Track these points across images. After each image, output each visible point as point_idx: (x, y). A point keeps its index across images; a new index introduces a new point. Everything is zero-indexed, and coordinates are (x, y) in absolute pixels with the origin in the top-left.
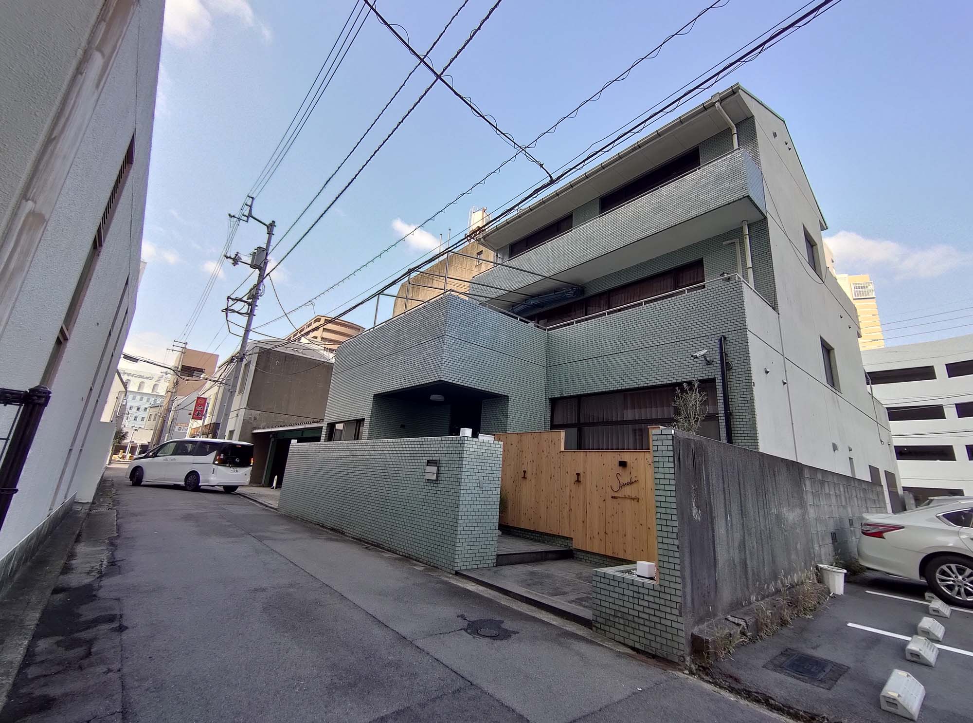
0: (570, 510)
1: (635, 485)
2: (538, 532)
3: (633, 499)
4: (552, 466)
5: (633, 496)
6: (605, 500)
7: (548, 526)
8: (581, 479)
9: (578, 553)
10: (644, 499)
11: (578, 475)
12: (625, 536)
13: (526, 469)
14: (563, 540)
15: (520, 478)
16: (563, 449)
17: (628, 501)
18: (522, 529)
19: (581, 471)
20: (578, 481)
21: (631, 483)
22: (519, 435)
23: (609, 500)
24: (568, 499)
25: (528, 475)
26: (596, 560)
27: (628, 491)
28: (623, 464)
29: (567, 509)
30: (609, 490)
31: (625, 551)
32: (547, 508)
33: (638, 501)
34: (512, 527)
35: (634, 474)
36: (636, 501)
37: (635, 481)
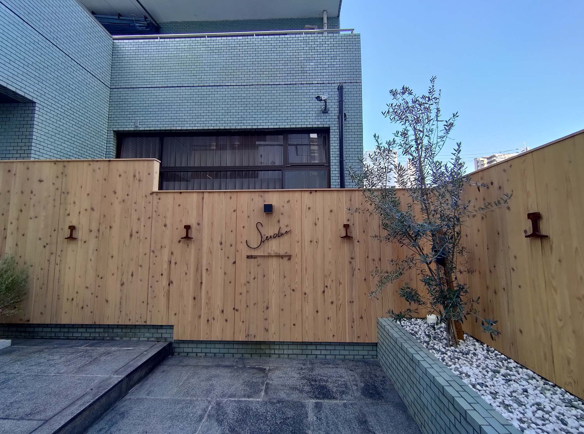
0: (170, 283)
1: (286, 238)
2: (100, 326)
3: (282, 257)
4: (135, 216)
5: (282, 253)
6: (234, 263)
7: (123, 313)
8: (193, 233)
9: (181, 345)
10: (299, 255)
11: (188, 228)
12: (268, 308)
13: (74, 224)
14: (152, 331)
15: (61, 238)
16: (156, 188)
17: (275, 260)
18: (64, 326)
19: (192, 221)
20: (187, 238)
21: (279, 235)
22: (61, 165)
23: (243, 263)
24: (165, 266)
25: (80, 234)
26: (213, 351)
27: (273, 246)
28: (268, 209)
29: (165, 282)
30: (243, 247)
31: (267, 330)
32: (122, 284)
33: (289, 259)
34: (39, 325)
35: (284, 221)
36: (286, 259)
37: (286, 232)
